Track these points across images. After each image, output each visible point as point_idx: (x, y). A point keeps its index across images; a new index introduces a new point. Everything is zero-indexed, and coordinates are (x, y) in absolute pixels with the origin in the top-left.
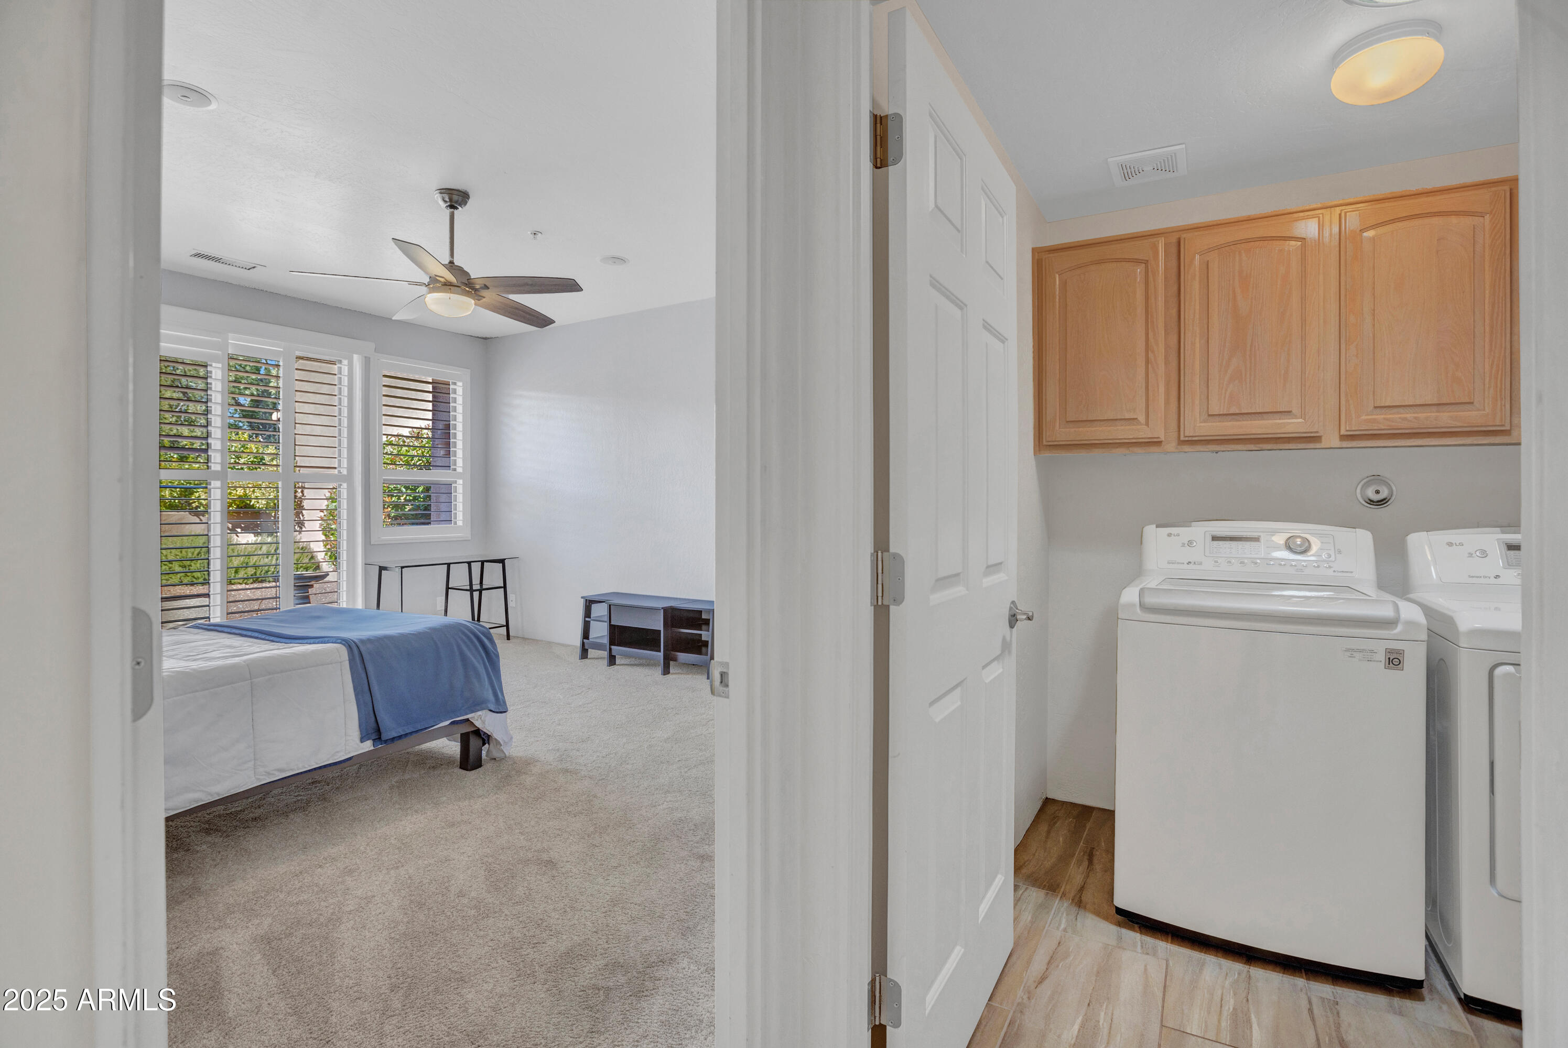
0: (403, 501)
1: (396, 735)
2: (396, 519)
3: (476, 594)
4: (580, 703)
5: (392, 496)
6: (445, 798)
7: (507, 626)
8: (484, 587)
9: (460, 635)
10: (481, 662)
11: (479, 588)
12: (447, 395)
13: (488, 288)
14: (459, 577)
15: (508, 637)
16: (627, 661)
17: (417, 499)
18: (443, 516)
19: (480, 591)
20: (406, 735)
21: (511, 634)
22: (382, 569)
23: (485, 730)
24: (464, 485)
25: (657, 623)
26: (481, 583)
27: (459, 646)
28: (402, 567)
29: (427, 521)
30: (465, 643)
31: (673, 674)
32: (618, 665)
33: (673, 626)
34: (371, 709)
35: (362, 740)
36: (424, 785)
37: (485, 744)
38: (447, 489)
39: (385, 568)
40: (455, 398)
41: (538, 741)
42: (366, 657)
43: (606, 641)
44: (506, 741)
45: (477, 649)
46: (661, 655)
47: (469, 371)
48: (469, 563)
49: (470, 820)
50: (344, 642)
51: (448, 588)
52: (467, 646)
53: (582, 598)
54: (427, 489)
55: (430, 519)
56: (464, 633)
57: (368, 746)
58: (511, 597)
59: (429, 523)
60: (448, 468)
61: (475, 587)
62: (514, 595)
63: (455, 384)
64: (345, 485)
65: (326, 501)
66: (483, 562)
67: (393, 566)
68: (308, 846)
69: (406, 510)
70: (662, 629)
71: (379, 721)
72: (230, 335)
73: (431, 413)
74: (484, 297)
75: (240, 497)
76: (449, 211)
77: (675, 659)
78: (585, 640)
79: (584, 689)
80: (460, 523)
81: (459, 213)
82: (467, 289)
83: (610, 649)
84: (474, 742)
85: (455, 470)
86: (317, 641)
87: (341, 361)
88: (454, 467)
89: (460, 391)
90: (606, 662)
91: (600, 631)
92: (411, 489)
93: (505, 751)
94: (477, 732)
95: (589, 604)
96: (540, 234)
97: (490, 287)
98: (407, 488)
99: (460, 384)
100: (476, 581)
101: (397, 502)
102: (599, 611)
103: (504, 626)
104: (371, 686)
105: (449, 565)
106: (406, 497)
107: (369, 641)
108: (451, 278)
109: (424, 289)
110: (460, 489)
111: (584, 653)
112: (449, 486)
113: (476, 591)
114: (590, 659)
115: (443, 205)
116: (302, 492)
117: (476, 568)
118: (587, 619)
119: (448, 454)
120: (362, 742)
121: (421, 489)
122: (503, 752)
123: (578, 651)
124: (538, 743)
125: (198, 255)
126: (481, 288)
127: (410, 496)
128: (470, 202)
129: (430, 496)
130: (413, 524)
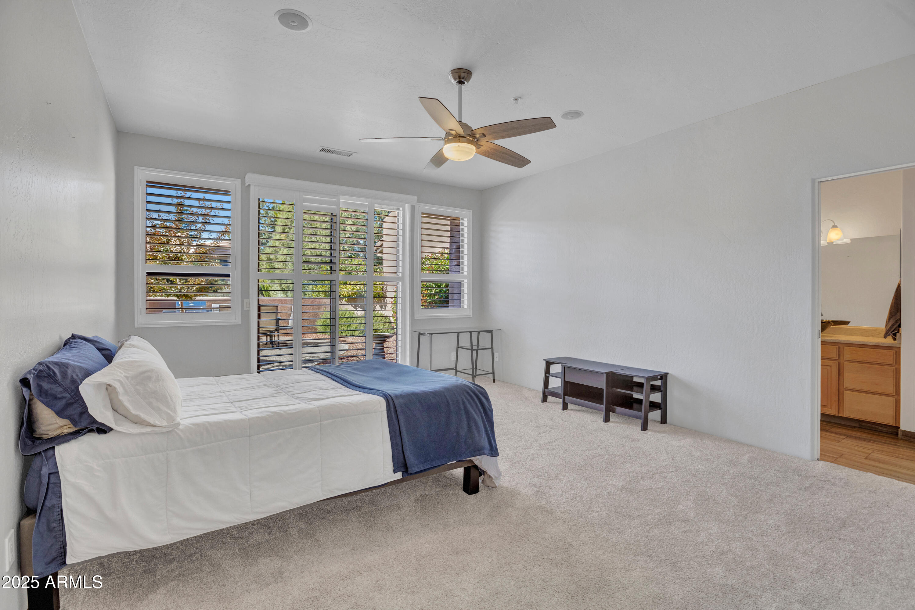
0: (433, 292)
1: (418, 470)
2: (430, 304)
3: (475, 352)
4: (547, 441)
5: (428, 290)
6: (452, 521)
7: (493, 373)
8: (480, 348)
9: (465, 394)
10: (480, 416)
11: (476, 348)
12: (458, 227)
13: (485, 136)
14: (465, 341)
15: (494, 381)
16: (576, 407)
17: (442, 292)
18: (456, 302)
19: (477, 351)
20: (425, 470)
21: (496, 378)
22: (420, 334)
23: (481, 468)
24: (468, 283)
25: (601, 384)
26: (478, 345)
27: (464, 403)
28: (432, 334)
29: (447, 305)
30: (468, 400)
31: (613, 422)
32: (570, 410)
33: (612, 386)
34: (401, 449)
35: (395, 471)
36: (438, 503)
37: (482, 475)
38: (459, 285)
39: (422, 334)
40: (463, 229)
41: (518, 473)
42: (399, 410)
43: (561, 392)
44: (497, 476)
45: (477, 406)
46: (604, 407)
47: (471, 211)
48: (471, 332)
49: (470, 550)
50: (384, 396)
51: (458, 347)
52: (470, 403)
53: (544, 360)
54: (447, 286)
55: (448, 304)
56: (468, 393)
57: (399, 475)
58: (496, 355)
59: (447, 307)
60: (459, 272)
61: (475, 347)
62: (498, 354)
63: (463, 219)
64: (400, 283)
65: (394, 292)
66: (479, 332)
67: (426, 333)
68: (355, 549)
69: (436, 298)
70: (604, 387)
71: (406, 458)
72: (341, 197)
73: (449, 238)
74: (482, 146)
75: (358, 291)
76: (457, 87)
77: (614, 411)
78: (546, 390)
79: (548, 428)
80: (465, 307)
81: (466, 86)
82: (471, 139)
83: (564, 398)
84: (473, 472)
85: (463, 273)
86: (369, 391)
87: (399, 208)
88: (462, 272)
89: (466, 224)
90: (560, 406)
91: (556, 383)
92: (438, 286)
93: (496, 483)
94: (476, 467)
95: (549, 364)
96: (520, 99)
97: (487, 136)
98: (436, 285)
99: (466, 219)
100: (475, 343)
101: (430, 293)
102: (556, 369)
103: (491, 373)
104: (401, 432)
105: (458, 333)
106: (435, 290)
107: (401, 396)
108: (461, 131)
109: (442, 142)
110: (466, 285)
111: (545, 400)
112: (460, 283)
113: (474, 350)
114: (549, 402)
115: (454, 82)
116: (386, 287)
117: (475, 335)
118: (547, 375)
119: (458, 264)
120: (394, 473)
121: (443, 285)
122: (494, 483)
123: (541, 395)
124: (519, 475)
125: (323, 150)
126: (480, 137)
127: (438, 289)
128: (473, 77)
129: (449, 289)
130: (439, 307)
